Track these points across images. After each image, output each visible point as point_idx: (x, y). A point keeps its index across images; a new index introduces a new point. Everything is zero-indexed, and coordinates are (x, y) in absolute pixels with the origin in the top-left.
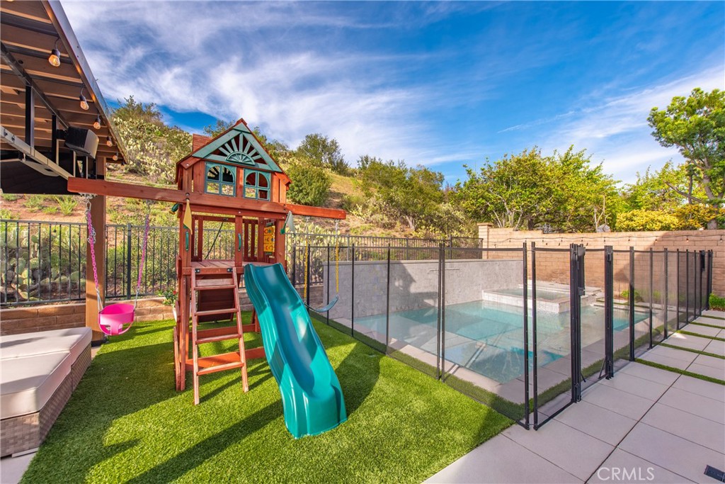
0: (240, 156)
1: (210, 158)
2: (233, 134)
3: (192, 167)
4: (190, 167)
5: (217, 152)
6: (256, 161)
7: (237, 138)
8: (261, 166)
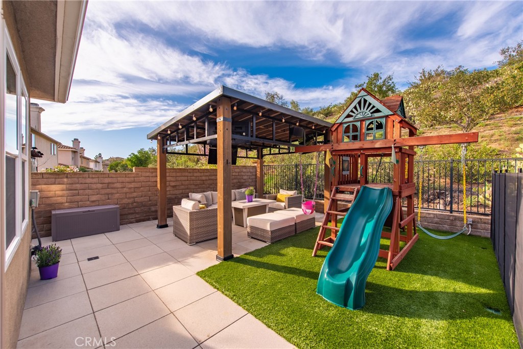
0: (361, 114)
1: (345, 121)
2: (358, 100)
3: (337, 129)
4: (335, 130)
5: (349, 116)
6: (371, 113)
7: (359, 103)
8: (376, 115)
